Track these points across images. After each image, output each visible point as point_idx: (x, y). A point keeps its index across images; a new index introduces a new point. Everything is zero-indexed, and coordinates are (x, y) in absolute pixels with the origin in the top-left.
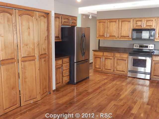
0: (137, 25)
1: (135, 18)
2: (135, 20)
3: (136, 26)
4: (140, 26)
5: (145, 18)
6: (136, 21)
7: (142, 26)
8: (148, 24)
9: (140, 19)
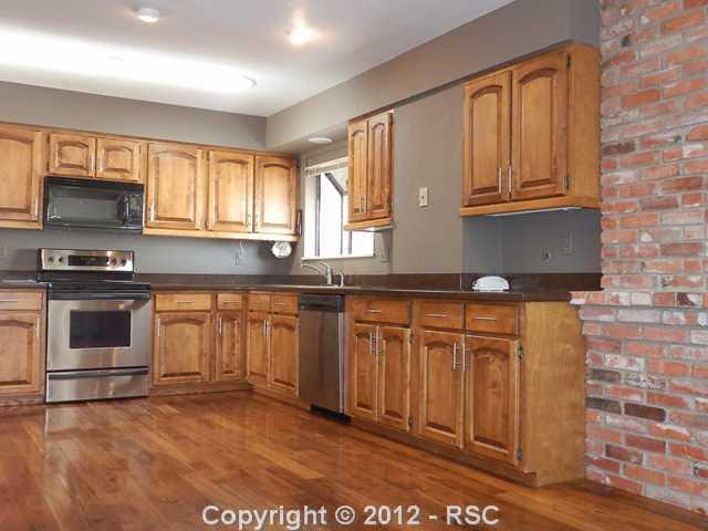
0: (64, 161)
1: (55, 130)
2: (53, 136)
3: (63, 165)
4: (81, 167)
5: (98, 135)
6: (62, 144)
7: (87, 169)
8: (112, 163)
9: (78, 138)
